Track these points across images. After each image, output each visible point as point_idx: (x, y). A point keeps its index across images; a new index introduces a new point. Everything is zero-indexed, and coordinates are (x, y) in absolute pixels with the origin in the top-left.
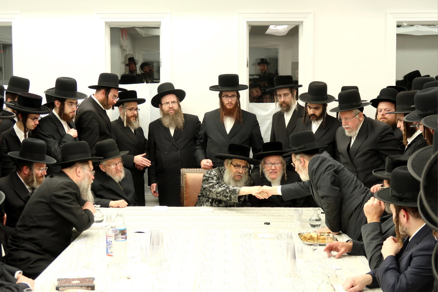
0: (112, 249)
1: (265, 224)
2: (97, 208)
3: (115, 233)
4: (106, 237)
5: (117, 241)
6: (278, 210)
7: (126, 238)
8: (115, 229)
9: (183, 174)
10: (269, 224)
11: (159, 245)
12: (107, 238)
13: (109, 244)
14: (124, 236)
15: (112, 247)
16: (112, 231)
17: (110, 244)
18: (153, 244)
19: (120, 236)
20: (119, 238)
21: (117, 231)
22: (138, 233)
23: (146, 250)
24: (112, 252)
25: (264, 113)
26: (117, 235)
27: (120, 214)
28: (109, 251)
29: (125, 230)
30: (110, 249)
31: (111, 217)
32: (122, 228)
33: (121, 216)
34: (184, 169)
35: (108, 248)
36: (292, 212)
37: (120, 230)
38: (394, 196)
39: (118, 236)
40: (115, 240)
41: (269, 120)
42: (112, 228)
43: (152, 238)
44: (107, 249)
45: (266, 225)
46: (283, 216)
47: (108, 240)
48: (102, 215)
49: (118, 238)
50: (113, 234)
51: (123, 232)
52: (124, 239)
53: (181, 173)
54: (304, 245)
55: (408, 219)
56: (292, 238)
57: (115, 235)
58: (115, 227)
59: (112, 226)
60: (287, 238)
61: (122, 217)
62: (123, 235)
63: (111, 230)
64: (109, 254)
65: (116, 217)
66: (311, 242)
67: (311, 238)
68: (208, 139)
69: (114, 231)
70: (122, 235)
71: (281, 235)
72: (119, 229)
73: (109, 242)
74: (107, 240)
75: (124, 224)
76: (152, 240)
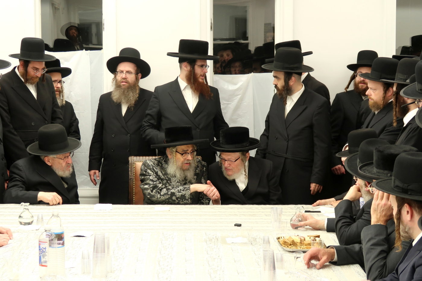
0: (46, 257)
1: (235, 225)
2: (26, 207)
3: (49, 238)
4: (38, 242)
5: (52, 248)
6: (250, 208)
7: (63, 244)
8: (50, 232)
9: (131, 163)
10: (240, 225)
11: (104, 252)
12: (40, 244)
13: (42, 251)
14: (61, 242)
15: (46, 255)
16: (47, 235)
17: (44, 251)
18: (96, 252)
19: (56, 241)
20: (55, 243)
21: (52, 235)
22: (78, 237)
23: (89, 259)
24: (46, 262)
25: (231, 87)
26: (52, 240)
27: (55, 214)
28: (43, 260)
29: (62, 234)
30: (43, 258)
31: (42, 218)
32: (58, 231)
33: (58, 216)
34: (133, 157)
35: (42, 257)
36: (270, 210)
37: (56, 234)
38: (397, 186)
39: (53, 242)
40: (50, 246)
41: (238, 96)
42: (46, 231)
43: (96, 244)
44: (40, 257)
45: (236, 227)
46: (257, 216)
47: (42, 246)
48: (31, 215)
49: (53, 244)
50: (48, 239)
51: (60, 237)
52: (61, 245)
53: (129, 161)
54: (284, 252)
55: (412, 216)
56: (269, 243)
57: (49, 241)
58: (50, 231)
59: (46, 229)
60: (263, 243)
61: (58, 218)
62: (60, 240)
63: (45, 233)
64: (43, 264)
65: (51, 218)
66: (293, 248)
67: (293, 243)
68: (163, 119)
69: (49, 235)
70: (58, 240)
71: (256, 239)
72: (55, 232)
73: (43, 249)
74: (39, 247)
75: (61, 226)
76: (95, 247)
